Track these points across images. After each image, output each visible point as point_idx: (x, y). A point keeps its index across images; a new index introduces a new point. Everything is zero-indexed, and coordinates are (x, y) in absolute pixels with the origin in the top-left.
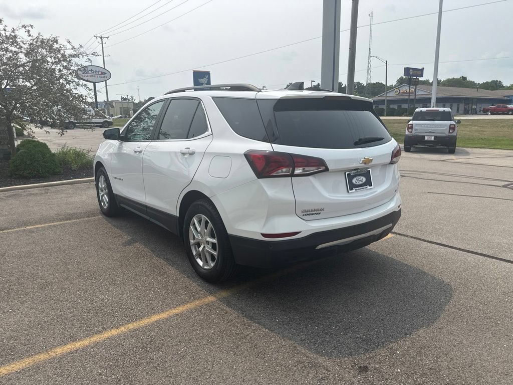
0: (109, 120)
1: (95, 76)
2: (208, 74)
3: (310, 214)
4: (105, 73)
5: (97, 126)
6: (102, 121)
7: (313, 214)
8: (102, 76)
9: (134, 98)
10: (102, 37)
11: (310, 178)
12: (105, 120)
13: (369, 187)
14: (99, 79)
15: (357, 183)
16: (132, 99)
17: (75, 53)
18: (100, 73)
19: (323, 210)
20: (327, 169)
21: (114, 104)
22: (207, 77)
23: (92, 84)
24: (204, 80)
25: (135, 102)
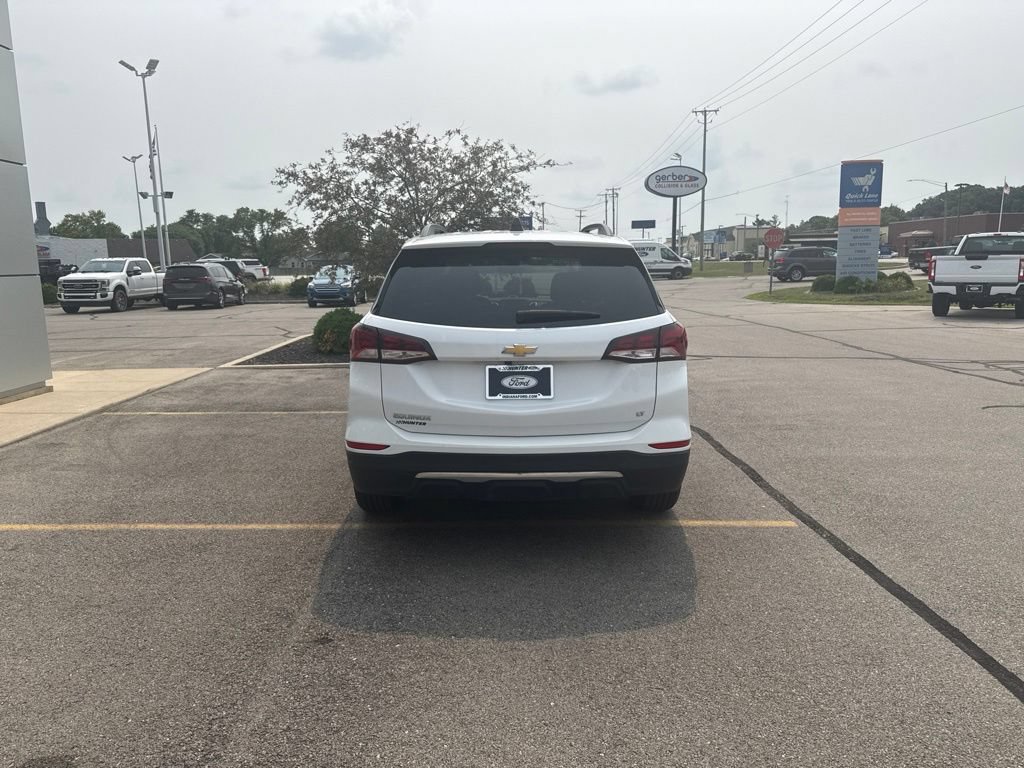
0: (684, 266)
1: (677, 186)
2: (878, 166)
3: (408, 423)
4: (696, 179)
5: (664, 276)
6: (673, 266)
7: (413, 423)
8: (691, 183)
9: (779, 219)
10: (705, 111)
11: (409, 367)
12: (679, 265)
13: (541, 396)
14: (685, 190)
15: (514, 386)
16: (775, 222)
17: (522, 164)
18: (687, 178)
19: (429, 419)
20: (432, 357)
21: (735, 233)
22: (873, 173)
23: (672, 199)
24: (864, 181)
25: (780, 226)
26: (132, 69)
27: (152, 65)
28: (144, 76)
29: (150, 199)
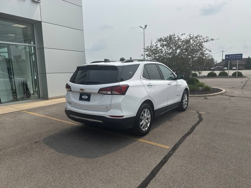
11: (70, 92)
15: (84, 98)
19: (71, 103)
26: (142, 28)
27: (146, 26)
28: (144, 29)
29: (143, 56)
